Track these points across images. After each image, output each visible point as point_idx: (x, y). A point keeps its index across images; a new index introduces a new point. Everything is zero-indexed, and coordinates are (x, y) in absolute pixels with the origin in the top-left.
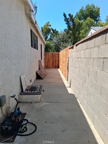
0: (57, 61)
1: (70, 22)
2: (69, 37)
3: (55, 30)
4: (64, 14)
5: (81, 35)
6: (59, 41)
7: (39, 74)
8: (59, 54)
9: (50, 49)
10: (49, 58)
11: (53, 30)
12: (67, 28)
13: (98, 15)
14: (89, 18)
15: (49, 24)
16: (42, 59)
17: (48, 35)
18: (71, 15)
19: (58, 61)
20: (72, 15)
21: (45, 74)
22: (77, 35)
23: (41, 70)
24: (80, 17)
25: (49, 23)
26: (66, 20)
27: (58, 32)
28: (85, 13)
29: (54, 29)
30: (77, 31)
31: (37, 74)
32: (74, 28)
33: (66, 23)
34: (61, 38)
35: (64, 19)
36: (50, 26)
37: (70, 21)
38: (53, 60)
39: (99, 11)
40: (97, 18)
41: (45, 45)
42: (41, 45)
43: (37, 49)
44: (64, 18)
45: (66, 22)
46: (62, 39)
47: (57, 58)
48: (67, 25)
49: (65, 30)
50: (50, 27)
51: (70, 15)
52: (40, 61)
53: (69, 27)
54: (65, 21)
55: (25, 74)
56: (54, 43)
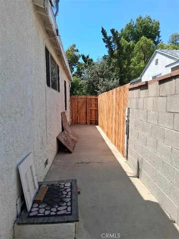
0: (93, 112)
1: (113, 44)
2: (112, 70)
3: (88, 57)
4: (103, 29)
5: (131, 66)
6: (95, 77)
7: (63, 142)
8: (97, 99)
9: (78, 90)
10: (79, 107)
11: (83, 57)
12: (107, 54)
13: (158, 34)
14: (143, 37)
15: (74, 48)
16: (66, 109)
17: (73, 67)
18: (115, 31)
19: (97, 111)
20: (117, 32)
21: (74, 138)
22: (125, 66)
23: (66, 132)
24: (128, 37)
25: (74, 46)
26: (107, 40)
27: (92, 60)
28: (136, 31)
29: (86, 56)
30: (125, 59)
31: (59, 142)
32: (120, 53)
33: (106, 46)
34: (97, 70)
35: (103, 39)
36: (77, 51)
37: (113, 41)
38: (86, 110)
39: (158, 28)
40: (156, 38)
41: (71, 83)
42: (65, 82)
43: (59, 91)
44: (103, 37)
45: (105, 44)
46: (100, 72)
47: (93, 105)
48: (108, 49)
49: (105, 58)
50: (76, 54)
51: (112, 31)
52: (63, 114)
53: (111, 52)
54: (104, 41)
55: (31, 155)
56: (86, 79)
